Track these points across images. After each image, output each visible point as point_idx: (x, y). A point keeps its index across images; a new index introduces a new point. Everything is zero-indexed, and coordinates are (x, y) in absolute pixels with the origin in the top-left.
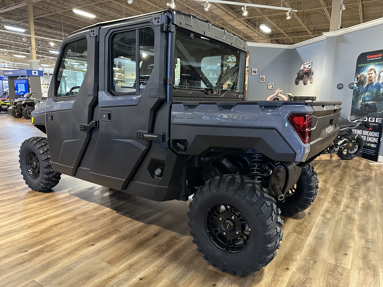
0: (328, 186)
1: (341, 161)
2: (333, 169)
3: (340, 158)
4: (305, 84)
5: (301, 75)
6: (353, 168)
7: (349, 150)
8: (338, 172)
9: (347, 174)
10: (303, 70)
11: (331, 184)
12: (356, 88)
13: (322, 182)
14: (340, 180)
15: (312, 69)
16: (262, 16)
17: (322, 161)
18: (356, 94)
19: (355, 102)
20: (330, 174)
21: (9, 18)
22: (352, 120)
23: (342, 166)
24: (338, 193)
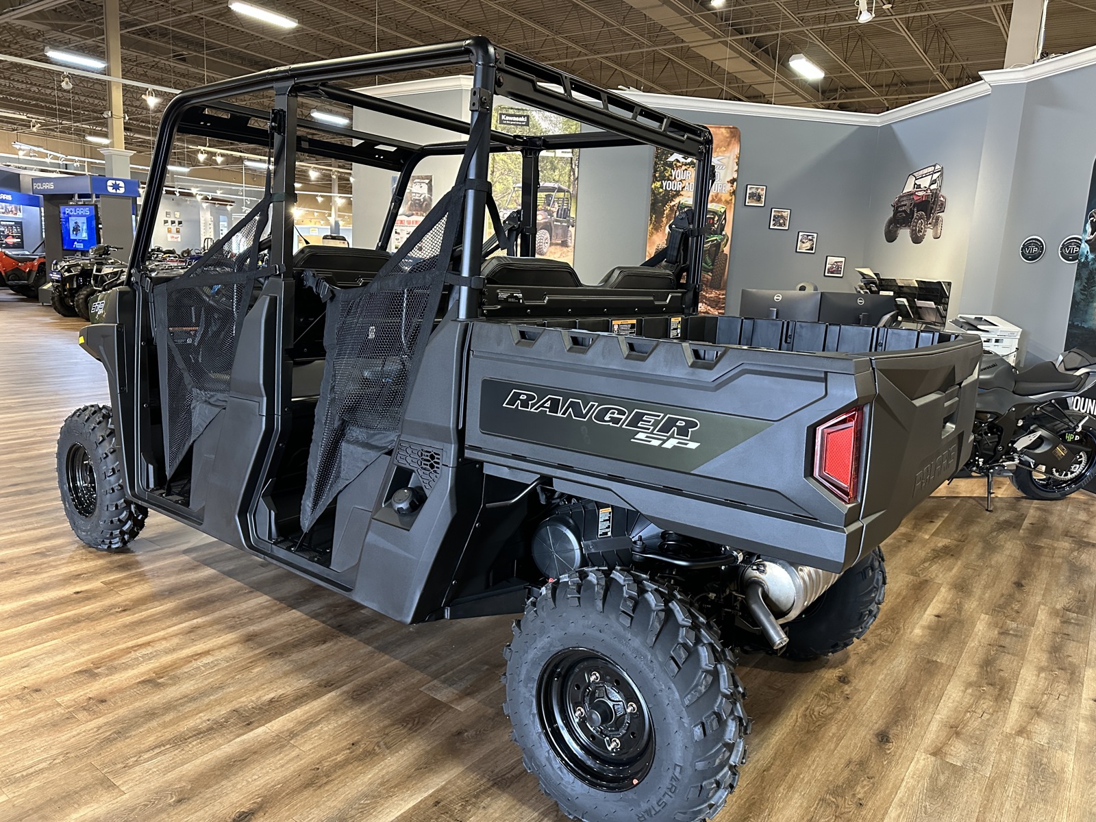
0: (971, 605)
1: (1025, 503)
2: (994, 534)
3: (1020, 494)
4: (917, 240)
5: (904, 211)
6: (1066, 535)
7: (1054, 470)
8: (1010, 549)
9: (1043, 558)
10: (913, 194)
11: (981, 598)
12: (1087, 257)
13: (950, 589)
14: (1015, 583)
15: (943, 193)
16: (799, 29)
17: (958, 501)
18: (1088, 279)
19: (1083, 303)
20: (981, 556)
21: (62, 29)
22: (1068, 367)
23: (1026, 523)
24: (1007, 641)
